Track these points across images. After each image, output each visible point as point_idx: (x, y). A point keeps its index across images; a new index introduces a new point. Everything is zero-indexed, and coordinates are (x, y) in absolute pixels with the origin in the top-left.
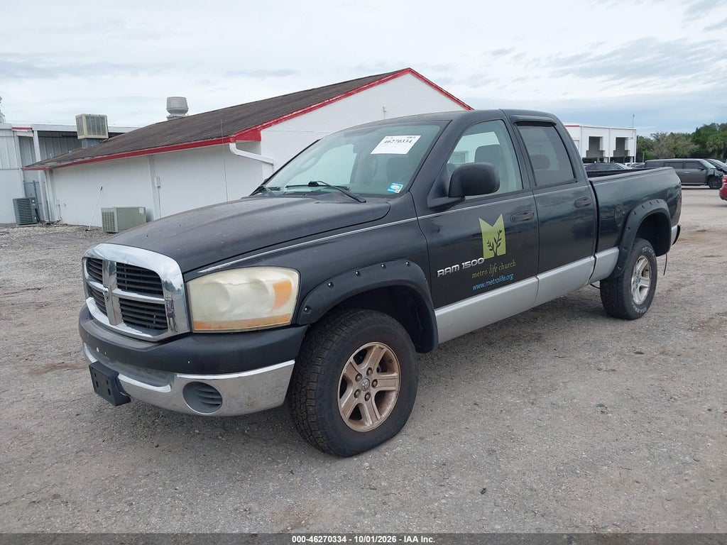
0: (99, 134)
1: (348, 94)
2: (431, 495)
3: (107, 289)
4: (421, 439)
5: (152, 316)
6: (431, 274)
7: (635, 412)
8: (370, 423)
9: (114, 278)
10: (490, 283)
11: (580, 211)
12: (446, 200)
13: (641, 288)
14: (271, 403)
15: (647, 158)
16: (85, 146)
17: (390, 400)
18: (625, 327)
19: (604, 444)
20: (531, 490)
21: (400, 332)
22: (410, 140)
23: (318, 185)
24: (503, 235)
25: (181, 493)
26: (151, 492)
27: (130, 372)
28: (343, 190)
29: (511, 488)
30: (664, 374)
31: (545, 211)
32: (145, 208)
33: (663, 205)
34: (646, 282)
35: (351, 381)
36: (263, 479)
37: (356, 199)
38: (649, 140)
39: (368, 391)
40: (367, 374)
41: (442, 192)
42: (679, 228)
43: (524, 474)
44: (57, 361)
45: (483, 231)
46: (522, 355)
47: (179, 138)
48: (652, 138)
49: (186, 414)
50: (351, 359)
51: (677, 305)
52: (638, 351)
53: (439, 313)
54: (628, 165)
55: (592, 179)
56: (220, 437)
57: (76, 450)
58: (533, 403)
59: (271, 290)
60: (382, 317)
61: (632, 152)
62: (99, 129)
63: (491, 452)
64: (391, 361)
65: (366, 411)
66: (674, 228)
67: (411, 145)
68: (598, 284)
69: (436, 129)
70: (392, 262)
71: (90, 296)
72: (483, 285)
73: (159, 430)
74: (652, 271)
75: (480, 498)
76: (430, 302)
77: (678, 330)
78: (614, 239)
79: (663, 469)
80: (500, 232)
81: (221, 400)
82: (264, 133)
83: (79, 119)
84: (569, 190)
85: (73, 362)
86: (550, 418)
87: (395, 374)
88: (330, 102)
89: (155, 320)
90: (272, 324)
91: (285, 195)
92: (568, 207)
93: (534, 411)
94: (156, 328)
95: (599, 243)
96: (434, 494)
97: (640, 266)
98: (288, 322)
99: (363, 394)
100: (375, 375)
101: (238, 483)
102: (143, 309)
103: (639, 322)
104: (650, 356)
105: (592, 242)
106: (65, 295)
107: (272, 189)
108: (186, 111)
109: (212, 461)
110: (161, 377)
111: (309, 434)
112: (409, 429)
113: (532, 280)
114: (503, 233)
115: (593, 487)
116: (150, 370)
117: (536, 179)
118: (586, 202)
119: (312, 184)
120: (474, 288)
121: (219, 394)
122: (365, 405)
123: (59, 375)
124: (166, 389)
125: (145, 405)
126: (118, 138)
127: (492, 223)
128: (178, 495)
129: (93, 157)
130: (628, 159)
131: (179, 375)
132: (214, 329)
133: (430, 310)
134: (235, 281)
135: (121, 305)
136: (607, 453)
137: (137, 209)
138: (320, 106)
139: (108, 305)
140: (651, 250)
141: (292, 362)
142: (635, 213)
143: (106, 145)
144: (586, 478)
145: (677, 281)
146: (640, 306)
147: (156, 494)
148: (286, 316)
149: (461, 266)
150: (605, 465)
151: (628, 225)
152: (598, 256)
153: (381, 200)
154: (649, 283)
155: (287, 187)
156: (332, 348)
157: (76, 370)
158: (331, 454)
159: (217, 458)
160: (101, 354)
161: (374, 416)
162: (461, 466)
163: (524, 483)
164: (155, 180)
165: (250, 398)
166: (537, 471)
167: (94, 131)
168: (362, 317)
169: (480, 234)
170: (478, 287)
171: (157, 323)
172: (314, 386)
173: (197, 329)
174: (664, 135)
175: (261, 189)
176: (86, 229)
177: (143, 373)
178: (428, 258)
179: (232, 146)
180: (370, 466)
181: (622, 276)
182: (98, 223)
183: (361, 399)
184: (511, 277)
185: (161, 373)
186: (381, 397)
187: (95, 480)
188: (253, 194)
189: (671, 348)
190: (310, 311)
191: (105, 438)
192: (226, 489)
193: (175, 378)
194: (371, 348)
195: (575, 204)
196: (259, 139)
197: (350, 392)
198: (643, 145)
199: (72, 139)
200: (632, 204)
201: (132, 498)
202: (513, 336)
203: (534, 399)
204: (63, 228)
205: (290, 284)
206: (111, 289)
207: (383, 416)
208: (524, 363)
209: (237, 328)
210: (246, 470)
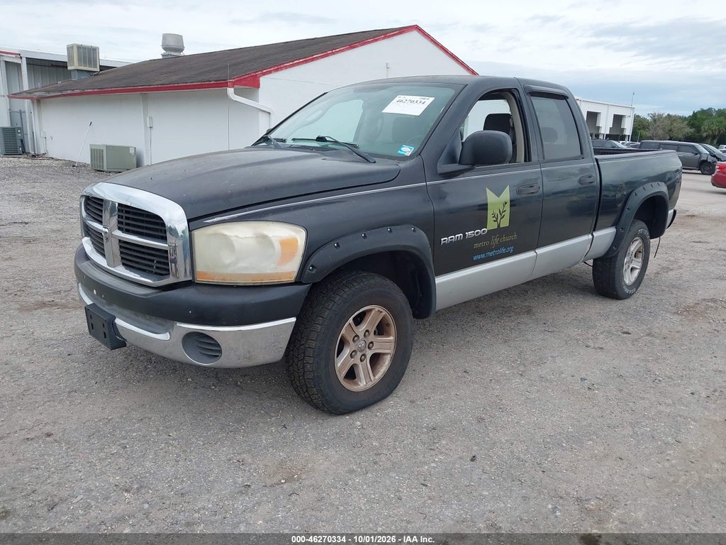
0: (90, 66)
1: (352, 46)
2: (421, 457)
3: (107, 230)
4: (412, 402)
5: (153, 261)
6: (434, 242)
7: (621, 391)
8: (364, 383)
9: (114, 220)
10: (491, 254)
11: (584, 187)
12: (455, 167)
13: (632, 269)
14: (268, 358)
15: (641, 138)
16: (75, 77)
17: (384, 363)
18: (614, 306)
19: (590, 420)
20: (518, 459)
21: (400, 298)
22: (423, 101)
23: (326, 141)
24: (508, 208)
25: (175, 440)
26: (144, 437)
27: (128, 317)
28: (352, 147)
29: (499, 457)
30: (650, 355)
31: (550, 185)
32: (135, 148)
33: (663, 188)
34: (637, 264)
35: (348, 342)
36: (256, 431)
37: (366, 159)
38: (645, 119)
39: (364, 352)
40: (365, 336)
41: (452, 159)
42: (675, 212)
43: (512, 444)
44: (47, 299)
45: (489, 201)
46: (513, 327)
47: (174, 78)
48: (649, 118)
49: (179, 362)
50: (351, 320)
51: (664, 288)
52: (625, 330)
53: (439, 280)
54: (623, 143)
55: (598, 157)
56: (213, 387)
57: (68, 390)
58: (521, 375)
59: (277, 246)
60: (384, 281)
61: (628, 131)
62: (90, 61)
63: (480, 420)
64: (388, 325)
65: (361, 372)
66: (671, 212)
67: (425, 106)
68: (591, 262)
69: (450, 93)
70: (399, 227)
71: (86, 236)
72: (483, 256)
73: (151, 376)
74: (645, 253)
75: (469, 465)
76: (431, 268)
77: (664, 312)
78: (612, 218)
79: (646, 447)
80: (506, 203)
81: (220, 351)
82: (263, 80)
83: (70, 48)
84: (575, 166)
85: (63, 301)
86: (538, 391)
87: (392, 338)
88: (333, 54)
89: (155, 264)
90: (276, 281)
91: (291, 148)
92: (572, 183)
93: (523, 383)
94: (156, 273)
95: (599, 222)
96: (424, 457)
97: (634, 247)
98: (292, 279)
99: (359, 354)
100: (372, 337)
101: (231, 434)
102: (143, 253)
103: (627, 302)
104: (636, 337)
105: (591, 221)
106: (54, 231)
107: (278, 140)
108: (182, 50)
109: (205, 410)
110: (159, 324)
111: (305, 390)
112: (400, 391)
113: (531, 254)
114: (508, 204)
115: (578, 461)
116: (148, 317)
117: (545, 153)
118: (590, 180)
119: (320, 139)
120: (475, 258)
121: (219, 345)
122: (360, 366)
123: (50, 313)
124: (164, 337)
125: (138, 349)
126: (110, 72)
127: (498, 194)
128: (171, 442)
129: (83, 90)
130: (623, 138)
131: (178, 324)
132: (216, 280)
133: (431, 278)
134: (241, 234)
135: (121, 247)
136: (592, 429)
137: (128, 148)
138: (322, 57)
139: (107, 247)
140: (646, 233)
141: (293, 320)
142: (636, 195)
143: (97, 78)
144: (571, 451)
145: (665, 264)
146: (629, 287)
147: (150, 439)
148: (290, 273)
149: (465, 235)
150: (590, 440)
151: (627, 206)
152: (596, 234)
153: (391, 161)
154: (640, 264)
155: (294, 139)
156: (333, 308)
157: (67, 309)
158: (323, 411)
159: (210, 408)
160: (99, 297)
161: (367, 377)
162: (450, 432)
163: (512, 452)
164: (148, 119)
165: (249, 352)
166: (524, 441)
167: (85, 63)
168: (364, 280)
169: (487, 205)
170: (479, 257)
171: (157, 268)
172: (313, 344)
173: (199, 279)
174: (660, 116)
175: (265, 139)
176: (73, 164)
177: (140, 319)
178: (434, 225)
179: (230, 91)
180: (362, 425)
181: (616, 257)
182: (87, 159)
183: (357, 360)
184: (511, 249)
185: (159, 320)
186: (376, 359)
187: (89, 421)
188: (255, 144)
189: (657, 331)
190: (315, 270)
191: (98, 380)
192: (219, 439)
193: (175, 326)
194: (370, 311)
195: (580, 181)
196: (258, 86)
197: (347, 352)
198: (639, 124)
199: (61, 69)
200: (632, 185)
201: (126, 441)
202: (504, 307)
203: (523, 371)
204: (49, 162)
205: (297, 241)
206: (111, 231)
207: (377, 377)
208: (514, 335)
209: (241, 282)
210: (239, 421)
